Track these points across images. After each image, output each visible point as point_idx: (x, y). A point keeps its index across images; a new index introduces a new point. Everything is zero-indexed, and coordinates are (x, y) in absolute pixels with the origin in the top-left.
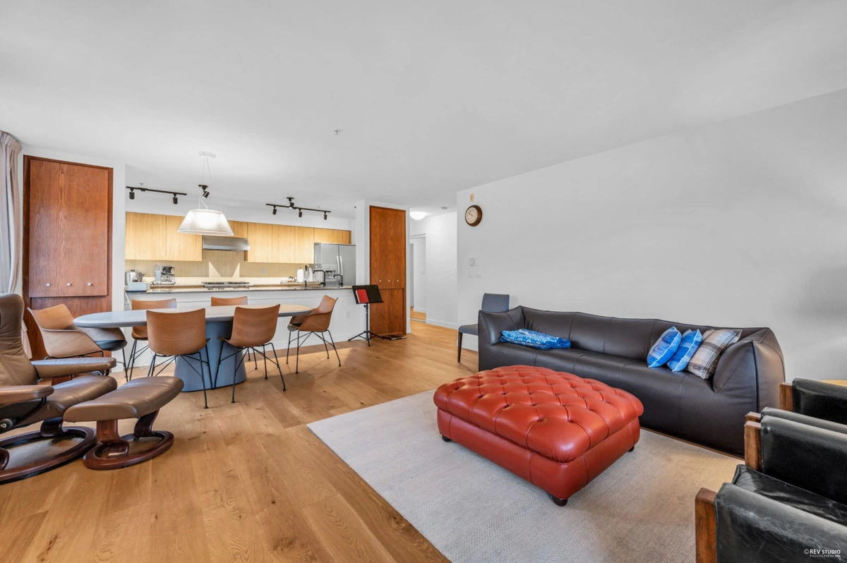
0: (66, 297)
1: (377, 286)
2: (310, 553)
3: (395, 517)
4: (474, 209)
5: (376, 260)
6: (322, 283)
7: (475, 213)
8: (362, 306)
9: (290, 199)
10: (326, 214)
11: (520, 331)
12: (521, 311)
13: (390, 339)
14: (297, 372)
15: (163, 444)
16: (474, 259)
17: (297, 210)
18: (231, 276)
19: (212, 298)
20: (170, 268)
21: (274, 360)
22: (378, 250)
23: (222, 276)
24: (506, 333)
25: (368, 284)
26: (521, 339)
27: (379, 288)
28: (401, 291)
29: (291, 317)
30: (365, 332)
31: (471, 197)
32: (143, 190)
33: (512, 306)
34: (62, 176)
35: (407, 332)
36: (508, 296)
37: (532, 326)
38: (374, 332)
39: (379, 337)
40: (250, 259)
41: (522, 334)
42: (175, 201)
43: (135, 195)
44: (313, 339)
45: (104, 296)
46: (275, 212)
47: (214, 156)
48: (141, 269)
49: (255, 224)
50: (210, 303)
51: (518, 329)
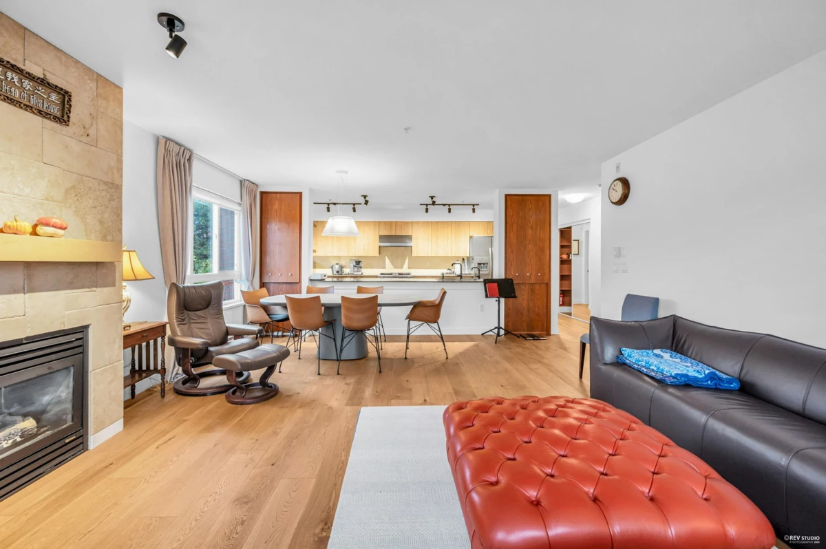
0: (279, 283)
1: (512, 280)
2: (245, 518)
3: (327, 523)
4: (619, 182)
5: (512, 252)
6: (458, 276)
7: (619, 188)
8: (493, 301)
9: (432, 198)
10: (474, 207)
11: (657, 351)
12: (671, 323)
13: (525, 339)
14: (406, 358)
15: (269, 393)
16: (619, 248)
17: (447, 207)
18: (402, 268)
19: (359, 287)
20: (359, 262)
21: (374, 344)
22: (514, 241)
23: (395, 268)
24: (626, 351)
25: (503, 277)
26: (644, 364)
27: (514, 282)
28: (543, 287)
29: (412, 306)
30: (496, 328)
31: (617, 167)
32: (335, 204)
33: (662, 314)
34: (277, 202)
35: (552, 333)
36: (657, 300)
37: (683, 346)
38: (510, 329)
39: (513, 334)
40: (414, 254)
41: (657, 356)
42: (354, 210)
43: (330, 209)
44: (425, 330)
45: (297, 283)
46: (427, 210)
47: (346, 172)
48: (343, 263)
49: (417, 222)
50: (356, 291)
51: (655, 348)
